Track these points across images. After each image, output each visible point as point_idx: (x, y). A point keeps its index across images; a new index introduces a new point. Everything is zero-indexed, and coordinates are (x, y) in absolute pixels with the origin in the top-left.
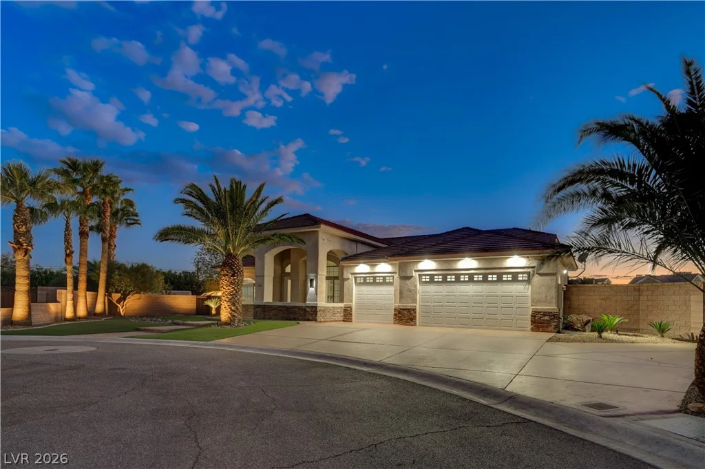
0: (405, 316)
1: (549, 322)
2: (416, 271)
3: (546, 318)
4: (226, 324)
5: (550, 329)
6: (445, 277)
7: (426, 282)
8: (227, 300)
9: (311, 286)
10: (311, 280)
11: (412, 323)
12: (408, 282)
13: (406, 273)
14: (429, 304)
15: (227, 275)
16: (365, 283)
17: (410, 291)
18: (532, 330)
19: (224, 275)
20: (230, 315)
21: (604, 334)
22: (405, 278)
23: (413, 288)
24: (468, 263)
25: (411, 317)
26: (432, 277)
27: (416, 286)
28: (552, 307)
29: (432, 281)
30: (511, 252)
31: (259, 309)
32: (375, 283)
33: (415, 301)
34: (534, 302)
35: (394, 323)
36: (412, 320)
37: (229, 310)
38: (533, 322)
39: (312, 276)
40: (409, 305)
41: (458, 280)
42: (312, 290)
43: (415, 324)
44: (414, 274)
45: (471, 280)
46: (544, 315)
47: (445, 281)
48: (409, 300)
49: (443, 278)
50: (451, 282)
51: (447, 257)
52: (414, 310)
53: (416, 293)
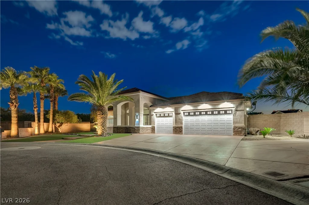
0: (178, 130)
1: (241, 132)
2: (182, 111)
3: (240, 130)
4: (100, 135)
5: (242, 134)
6: (195, 113)
7: (186, 115)
8: (100, 125)
9: (137, 118)
10: (137, 116)
11: (181, 133)
12: (179, 116)
13: (178, 112)
14: (188, 125)
15: (100, 114)
16: (160, 116)
17: (180, 119)
18: (234, 135)
19: (99, 114)
20: (101, 132)
21: (266, 136)
22: (177, 114)
23: (181, 118)
24: (205, 106)
25: (180, 130)
26: (189, 113)
27: (182, 117)
28: (242, 125)
29: (189, 115)
30: (223, 101)
31: (116, 129)
32: (164, 116)
33: (182, 123)
34: (234, 123)
35: (173, 133)
36: (181, 132)
37: (101, 129)
38: (234, 132)
39: (137, 114)
40: (179, 125)
41: (200, 114)
42: (137, 120)
43: (182, 134)
44: (182, 112)
45: (206, 113)
46: (239, 128)
47: (195, 115)
48: (179, 123)
49: (194, 113)
50: (198, 115)
51: (195, 104)
52: (181, 128)
53: (182, 120)
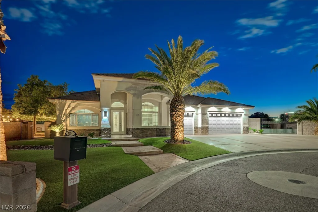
0: (205, 130)
2: (208, 111)
3: (246, 129)
5: (247, 132)
11: (207, 134)
12: (205, 116)
13: (204, 112)
14: (211, 125)
17: (206, 120)
18: (243, 133)
22: (204, 114)
23: (207, 119)
24: (226, 109)
25: (207, 131)
26: (212, 114)
27: (208, 118)
28: (247, 126)
29: (212, 116)
30: (238, 107)
33: (208, 124)
34: (244, 124)
38: (243, 131)
40: (206, 126)
41: (221, 116)
44: (208, 113)
45: (225, 116)
48: (205, 124)
49: (216, 115)
50: (219, 116)
51: (220, 106)
52: (208, 128)
53: (208, 121)
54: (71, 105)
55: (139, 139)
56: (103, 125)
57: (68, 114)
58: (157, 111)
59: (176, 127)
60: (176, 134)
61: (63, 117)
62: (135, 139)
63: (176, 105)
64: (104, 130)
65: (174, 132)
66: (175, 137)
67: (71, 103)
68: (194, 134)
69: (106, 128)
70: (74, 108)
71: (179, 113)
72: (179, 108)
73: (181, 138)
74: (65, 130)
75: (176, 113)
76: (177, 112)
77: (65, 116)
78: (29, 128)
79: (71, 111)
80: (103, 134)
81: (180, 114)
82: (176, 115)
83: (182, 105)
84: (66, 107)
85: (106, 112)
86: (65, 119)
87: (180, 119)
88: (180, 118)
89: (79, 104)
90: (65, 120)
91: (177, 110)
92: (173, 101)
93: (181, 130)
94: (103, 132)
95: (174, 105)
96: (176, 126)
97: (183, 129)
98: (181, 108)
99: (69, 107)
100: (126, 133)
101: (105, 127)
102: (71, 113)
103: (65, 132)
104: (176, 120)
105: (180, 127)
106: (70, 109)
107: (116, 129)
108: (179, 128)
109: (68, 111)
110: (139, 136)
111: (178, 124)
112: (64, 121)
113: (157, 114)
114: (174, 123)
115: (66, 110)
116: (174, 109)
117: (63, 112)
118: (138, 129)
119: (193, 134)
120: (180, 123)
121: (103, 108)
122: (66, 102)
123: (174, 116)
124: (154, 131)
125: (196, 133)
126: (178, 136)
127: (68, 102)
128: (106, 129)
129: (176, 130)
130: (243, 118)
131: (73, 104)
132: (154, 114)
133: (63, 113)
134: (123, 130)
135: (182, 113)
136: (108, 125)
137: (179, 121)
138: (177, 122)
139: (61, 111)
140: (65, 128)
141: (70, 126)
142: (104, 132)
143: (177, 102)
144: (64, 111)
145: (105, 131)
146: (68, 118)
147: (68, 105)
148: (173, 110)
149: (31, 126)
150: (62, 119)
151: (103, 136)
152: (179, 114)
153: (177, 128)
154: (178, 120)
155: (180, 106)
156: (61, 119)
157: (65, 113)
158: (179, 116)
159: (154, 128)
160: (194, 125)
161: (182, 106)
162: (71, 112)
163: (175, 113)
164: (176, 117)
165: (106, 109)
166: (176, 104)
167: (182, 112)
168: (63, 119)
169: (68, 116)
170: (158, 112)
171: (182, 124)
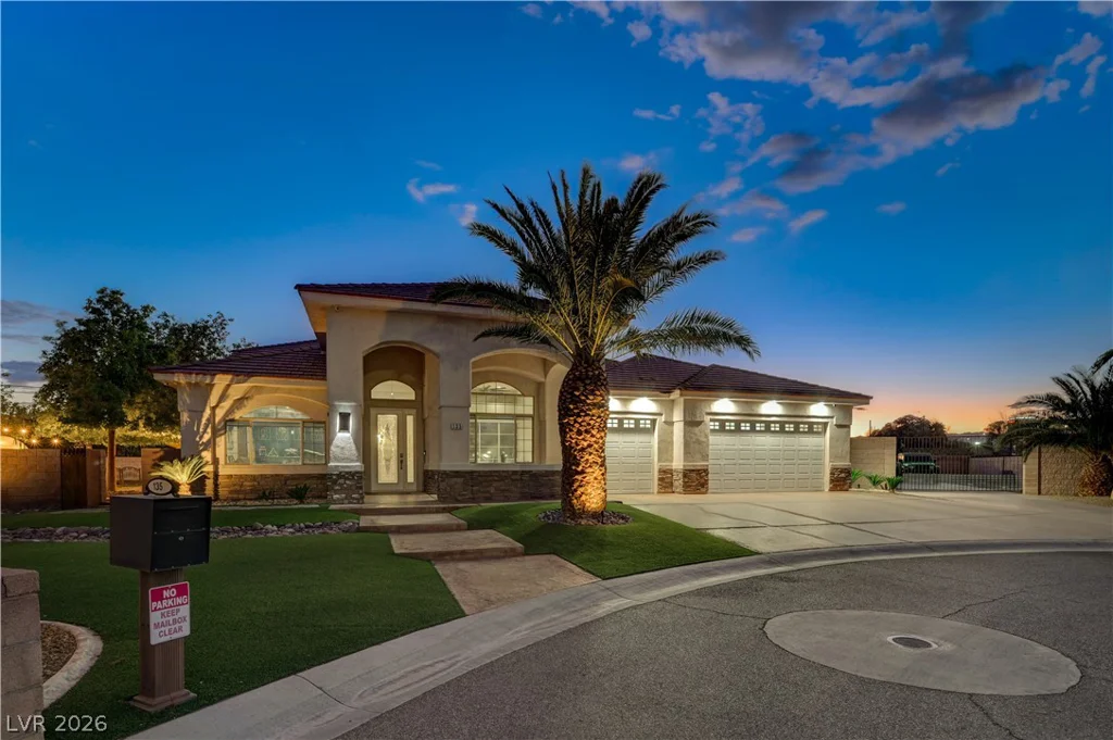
0: (696, 480)
1: (844, 479)
2: (708, 414)
3: (843, 475)
5: (846, 487)
6: (738, 424)
7: (717, 431)
11: (704, 490)
12: (696, 430)
13: (694, 415)
14: (719, 462)
17: (699, 442)
18: (831, 490)
22: (692, 423)
23: (704, 440)
24: (772, 408)
25: (703, 481)
26: (723, 423)
27: (706, 436)
28: (845, 463)
29: (722, 429)
30: (814, 399)
32: (620, 429)
33: (705, 457)
34: (833, 457)
36: (702, 485)
38: (832, 481)
40: (700, 464)
41: (752, 430)
43: (705, 493)
44: (707, 418)
45: (768, 430)
46: (841, 472)
47: (738, 430)
48: (699, 456)
49: (735, 426)
50: (746, 431)
51: (749, 397)
52: (706, 471)
53: (708, 445)
54: (230, 391)
55: (458, 508)
56: (337, 459)
57: (220, 422)
58: (532, 413)
59: (580, 469)
60: (579, 492)
61: (205, 431)
62: (444, 508)
63: (577, 393)
64: (340, 476)
65: (571, 484)
66: (575, 501)
67: (228, 386)
68: (659, 492)
69: (347, 470)
70: (239, 402)
71: (587, 418)
72: (588, 401)
73: (594, 506)
74: (211, 476)
75: (580, 420)
76: (580, 416)
77: (209, 430)
78: (89, 470)
79: (230, 411)
80: (336, 492)
81: (592, 422)
82: (577, 425)
83: (598, 393)
84: (213, 400)
85: (344, 417)
86: (209, 441)
87: (594, 439)
88: (593, 436)
89: (259, 390)
90: (211, 444)
91: (582, 411)
92: (569, 380)
93: (596, 479)
94: (335, 482)
95: (572, 393)
96: (578, 464)
97: (603, 474)
98: (594, 405)
99: (222, 398)
100: (421, 488)
101: (343, 467)
102: (233, 420)
103: (209, 483)
104: (578, 445)
105: (590, 467)
106: (226, 405)
107: (387, 474)
108: (587, 470)
109: (220, 413)
110: (459, 498)
111: (587, 457)
112: (206, 446)
113: (529, 423)
114: (571, 454)
115: (213, 409)
116: (572, 407)
117: (202, 416)
118: (457, 474)
119: (656, 490)
120: (590, 454)
121: (337, 403)
122: (212, 380)
123: (571, 430)
124: (513, 480)
125: (665, 487)
126: (583, 498)
127: (221, 381)
128: (347, 473)
129: (579, 477)
130: (831, 438)
131: (238, 390)
132: (520, 422)
133: (204, 421)
134: (411, 478)
135: (599, 420)
136: (352, 461)
137: (590, 446)
138: (583, 449)
139: (197, 413)
140: (209, 469)
141: (226, 463)
142: (341, 485)
143: (583, 381)
144: (208, 412)
145: (341, 481)
146: (221, 435)
147: (220, 392)
148: (569, 409)
149: (97, 463)
150: (201, 438)
151: (336, 496)
152: (589, 424)
153: (583, 472)
154: (585, 444)
155: (591, 397)
156: (198, 439)
157: (208, 420)
158: (587, 432)
159: (515, 473)
160: (659, 460)
161: (601, 395)
162: (230, 417)
163: (576, 422)
164: (579, 433)
165: (345, 407)
166: (578, 389)
167: (599, 417)
168: (204, 440)
169: (220, 430)
170: (532, 417)
171: (600, 457)
